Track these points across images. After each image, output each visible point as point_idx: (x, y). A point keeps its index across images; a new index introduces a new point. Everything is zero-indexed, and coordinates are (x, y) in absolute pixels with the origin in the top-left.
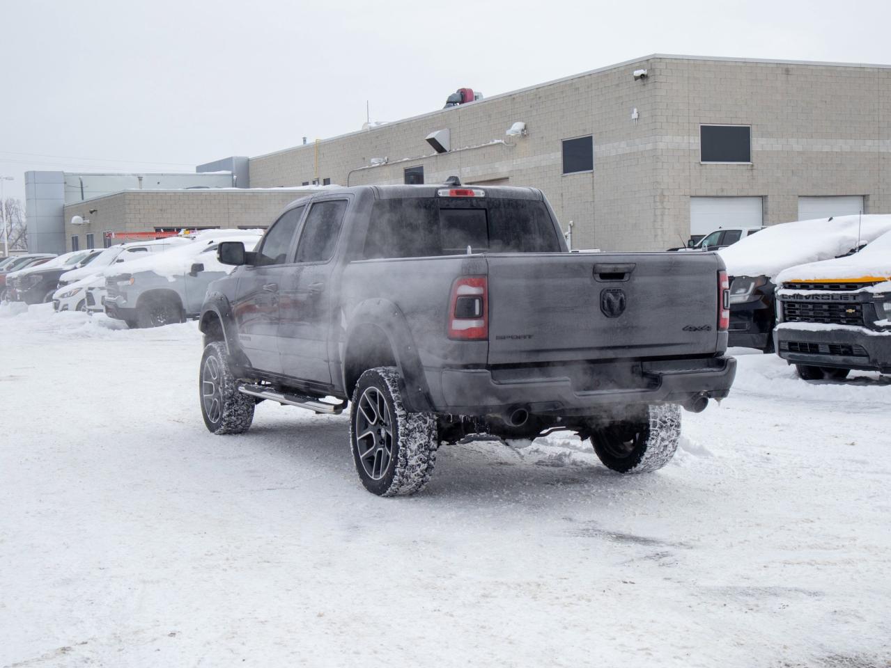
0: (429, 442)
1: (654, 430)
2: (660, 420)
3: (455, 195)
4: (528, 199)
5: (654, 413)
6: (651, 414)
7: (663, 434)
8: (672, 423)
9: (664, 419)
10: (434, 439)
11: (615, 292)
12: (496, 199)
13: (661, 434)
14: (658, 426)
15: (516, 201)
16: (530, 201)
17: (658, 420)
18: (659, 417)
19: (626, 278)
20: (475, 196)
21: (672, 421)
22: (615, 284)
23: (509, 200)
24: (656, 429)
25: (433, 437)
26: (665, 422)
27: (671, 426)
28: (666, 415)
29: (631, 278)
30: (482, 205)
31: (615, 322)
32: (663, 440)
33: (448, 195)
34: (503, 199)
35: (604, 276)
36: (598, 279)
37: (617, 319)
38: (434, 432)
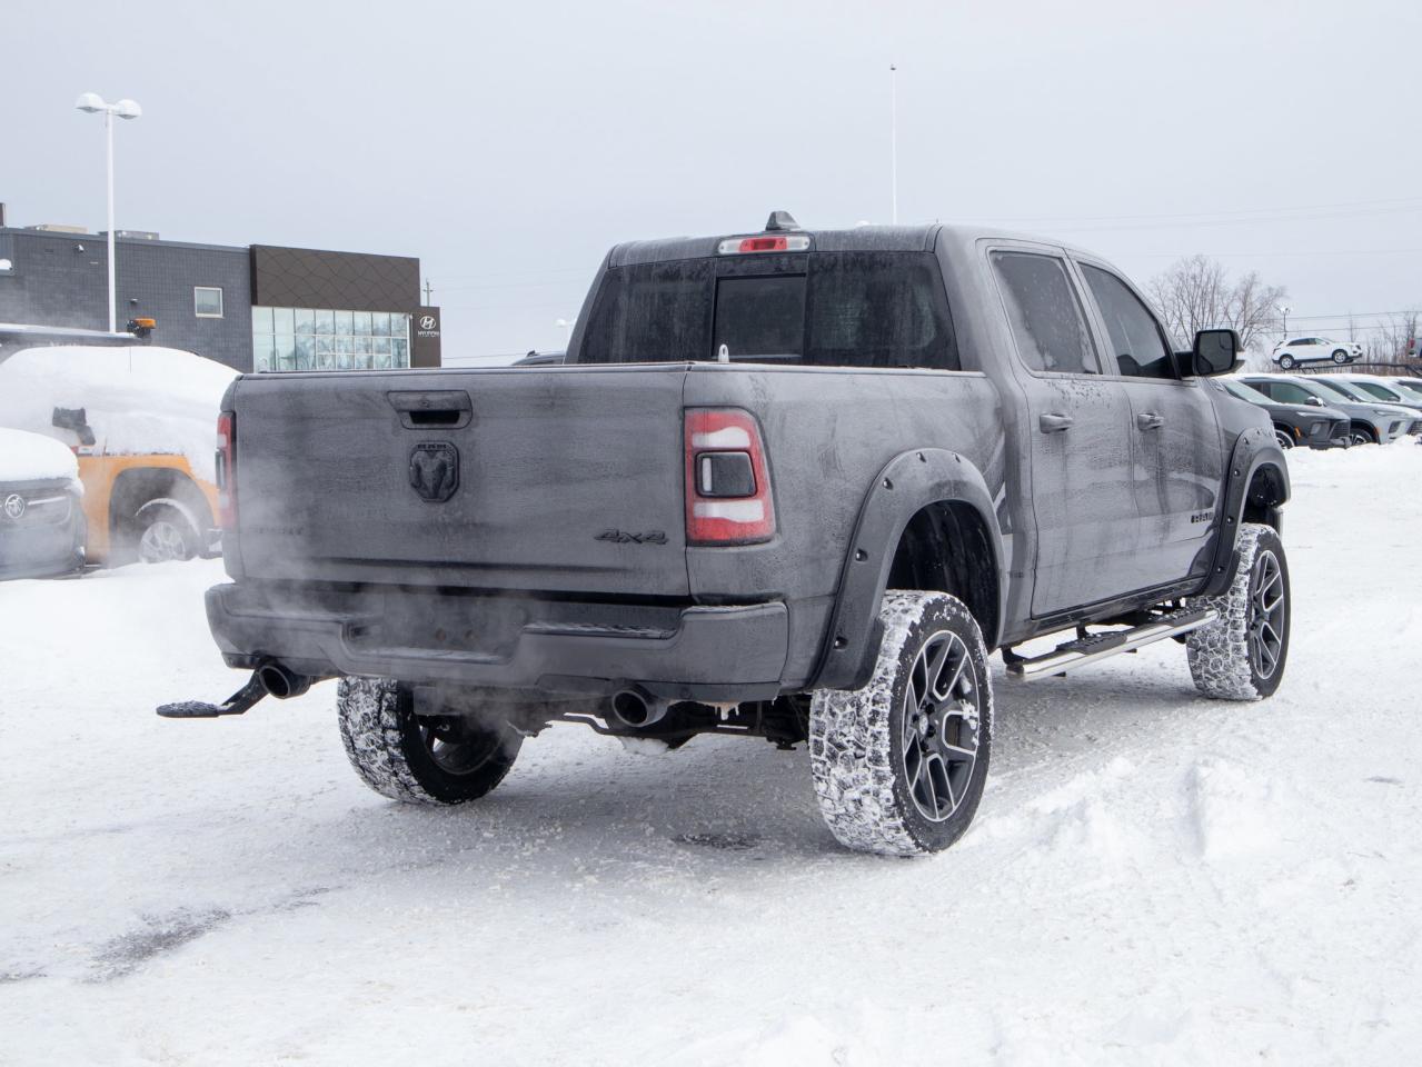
0: (379, 712)
1: (817, 760)
2: (830, 740)
3: (750, 251)
4: (899, 249)
5: (817, 722)
6: (812, 724)
7: (839, 771)
8: (859, 752)
9: (839, 739)
10: (389, 709)
11: (431, 450)
12: (830, 254)
13: (833, 771)
14: (825, 752)
15: (872, 255)
16: (903, 254)
17: (824, 739)
18: (826, 733)
19: (462, 422)
20: (790, 249)
21: (859, 747)
22: (435, 434)
23: (858, 254)
24: (823, 758)
25: (385, 704)
26: (840, 747)
27: (857, 757)
28: (845, 731)
29: (474, 421)
30: (799, 266)
31: (439, 511)
32: (843, 786)
33: (736, 251)
34: (845, 253)
35: (422, 416)
36: (408, 422)
37: (442, 507)
38: (388, 695)
